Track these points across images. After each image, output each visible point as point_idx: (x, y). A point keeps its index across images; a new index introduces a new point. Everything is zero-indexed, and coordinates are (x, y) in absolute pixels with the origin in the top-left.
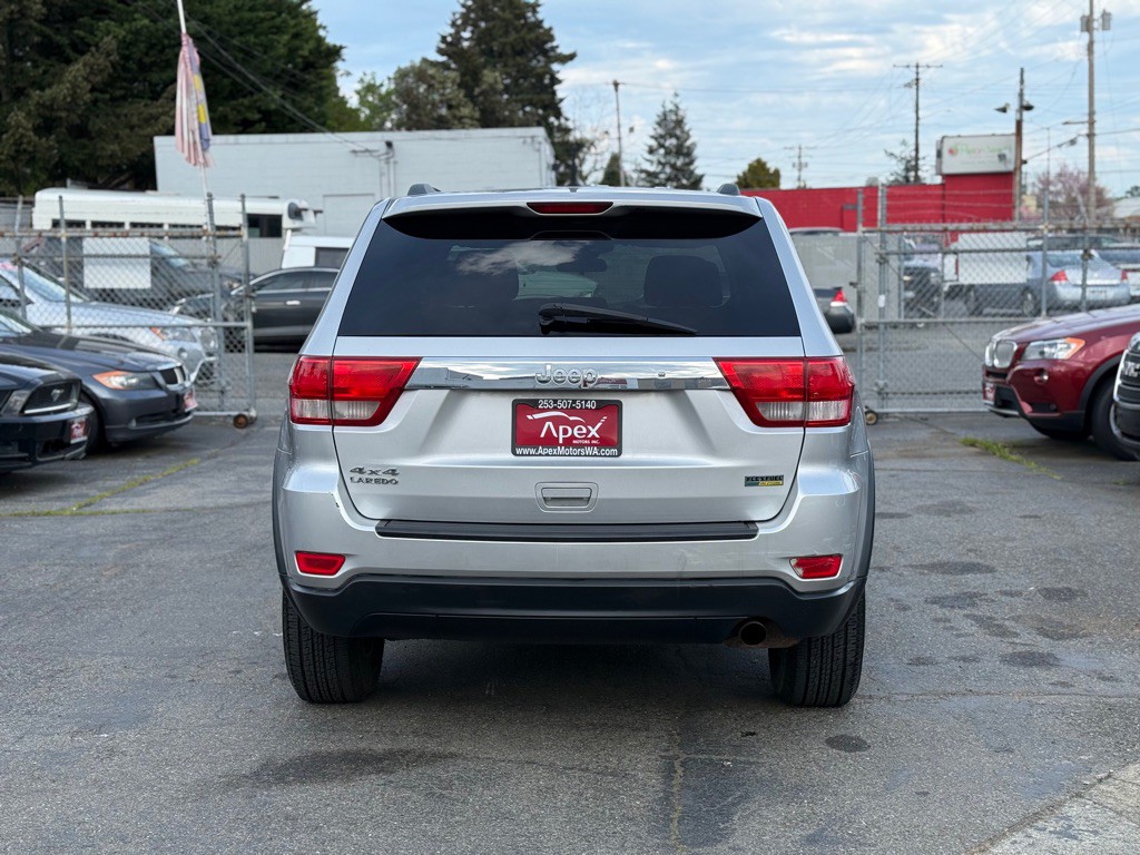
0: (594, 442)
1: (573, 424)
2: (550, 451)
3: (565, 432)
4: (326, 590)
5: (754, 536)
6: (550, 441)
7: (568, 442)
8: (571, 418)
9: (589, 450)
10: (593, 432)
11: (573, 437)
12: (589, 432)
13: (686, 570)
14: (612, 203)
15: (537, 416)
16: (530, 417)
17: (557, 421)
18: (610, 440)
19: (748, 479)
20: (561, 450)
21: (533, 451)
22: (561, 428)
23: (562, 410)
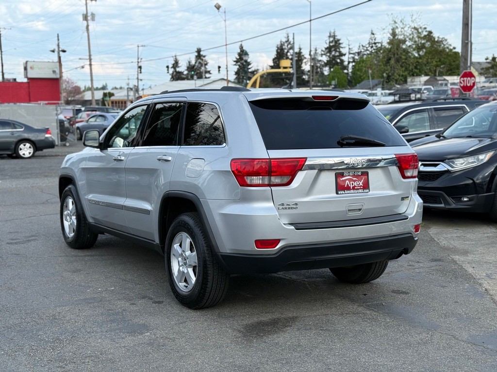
0: (361, 187)
1: (355, 181)
2: (349, 192)
3: (353, 184)
4: (269, 255)
5: (408, 218)
6: (348, 188)
7: (354, 188)
8: (354, 179)
9: (360, 191)
10: (361, 184)
11: (355, 186)
12: (359, 183)
13: (392, 233)
14: (338, 97)
15: (344, 179)
16: (341, 179)
17: (350, 180)
18: (366, 186)
19: (402, 198)
20: (352, 191)
21: (343, 192)
22: (351, 183)
23: (351, 176)
